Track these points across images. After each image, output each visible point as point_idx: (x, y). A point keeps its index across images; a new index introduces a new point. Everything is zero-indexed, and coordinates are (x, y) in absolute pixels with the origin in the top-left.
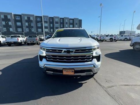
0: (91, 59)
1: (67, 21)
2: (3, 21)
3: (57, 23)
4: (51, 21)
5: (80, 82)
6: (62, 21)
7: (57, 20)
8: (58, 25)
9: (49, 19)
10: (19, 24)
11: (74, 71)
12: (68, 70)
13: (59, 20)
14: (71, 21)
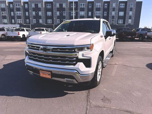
0: (75, 62)
1: (114, 5)
2: (33, 11)
3: (98, 9)
4: (90, 7)
5: (65, 92)
6: (106, 7)
7: (98, 5)
8: (99, 13)
9: (87, 5)
10: (49, 13)
11: (50, 74)
12: (45, 72)
13: (102, 4)
14: (122, 6)
